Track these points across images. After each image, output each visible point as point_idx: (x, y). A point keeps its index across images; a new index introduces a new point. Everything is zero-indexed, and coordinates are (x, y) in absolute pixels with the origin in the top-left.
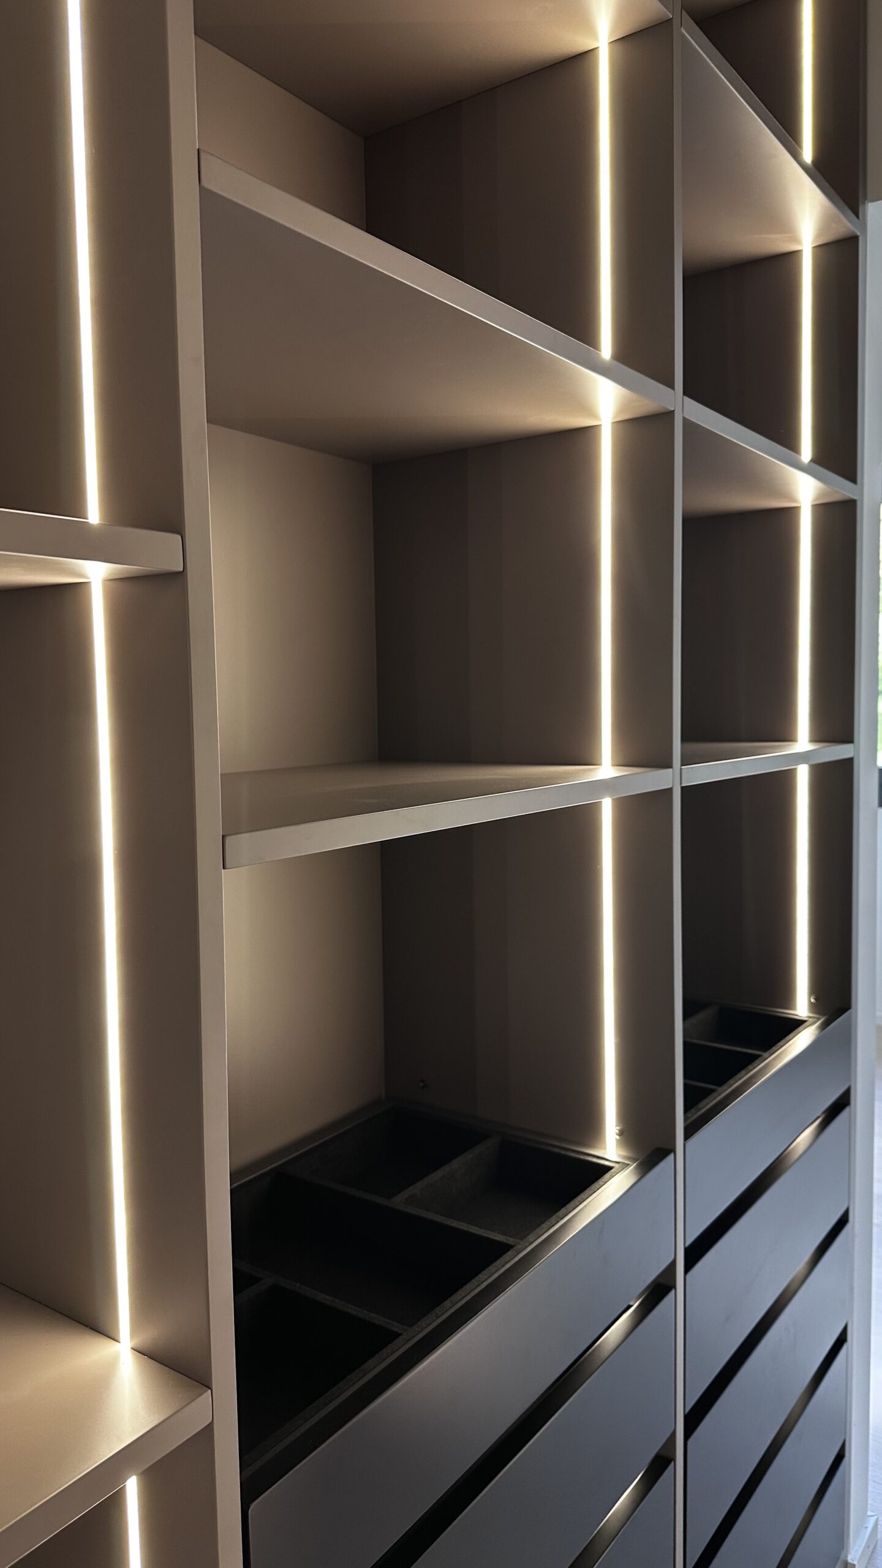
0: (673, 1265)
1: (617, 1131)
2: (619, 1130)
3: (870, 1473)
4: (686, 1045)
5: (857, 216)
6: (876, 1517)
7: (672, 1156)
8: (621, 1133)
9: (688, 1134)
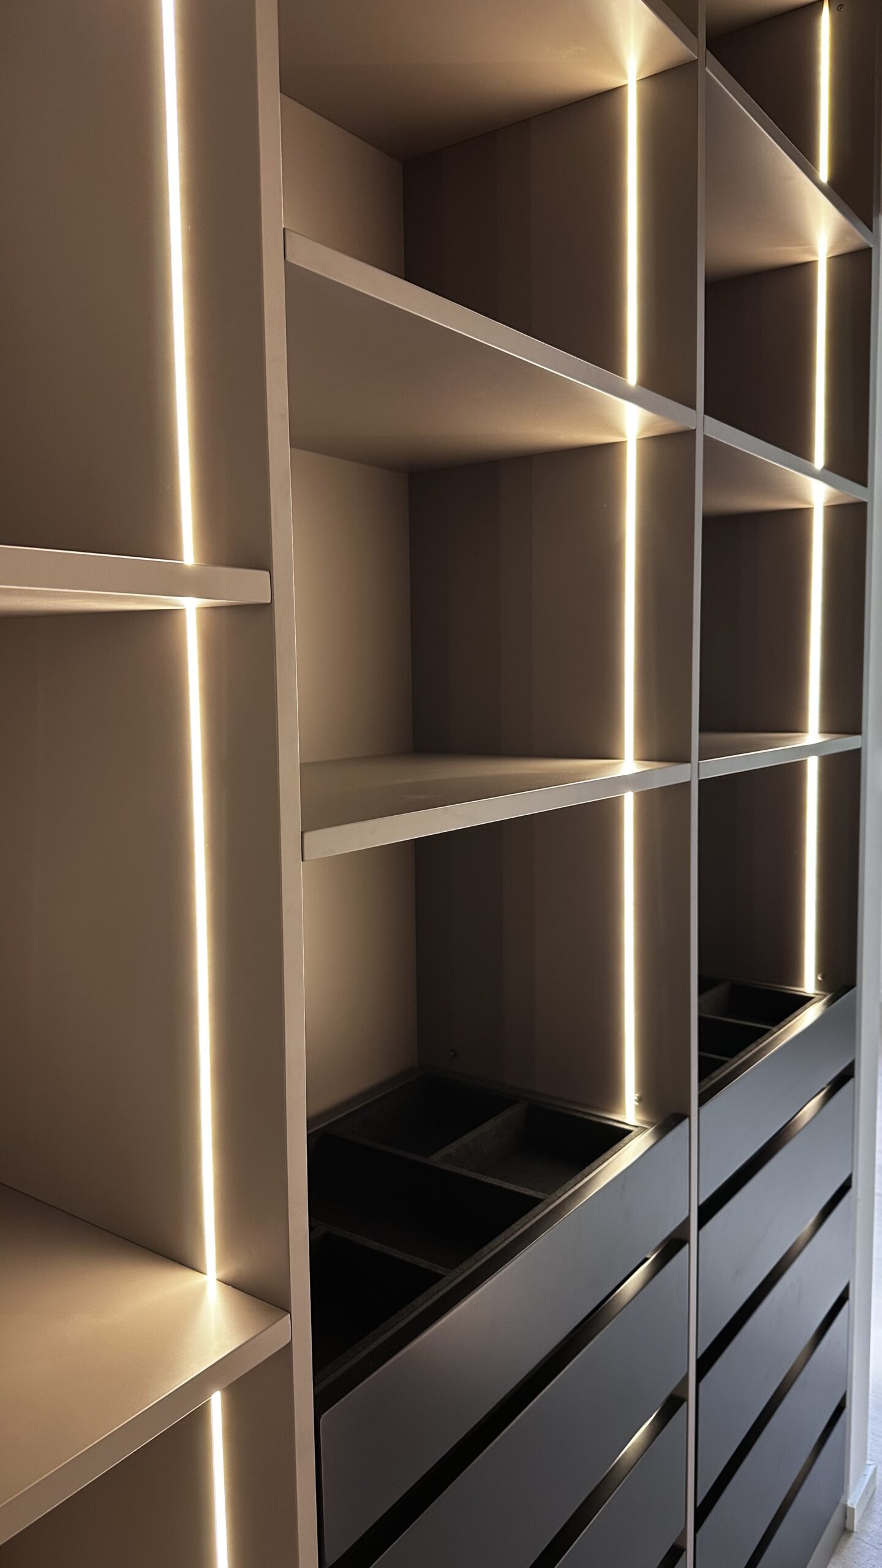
0: (687, 1221)
1: (636, 1098)
2: (638, 1097)
3: (870, 1425)
4: (701, 1020)
5: (871, 229)
6: (874, 1466)
7: (687, 1120)
8: (640, 1100)
9: (702, 1102)
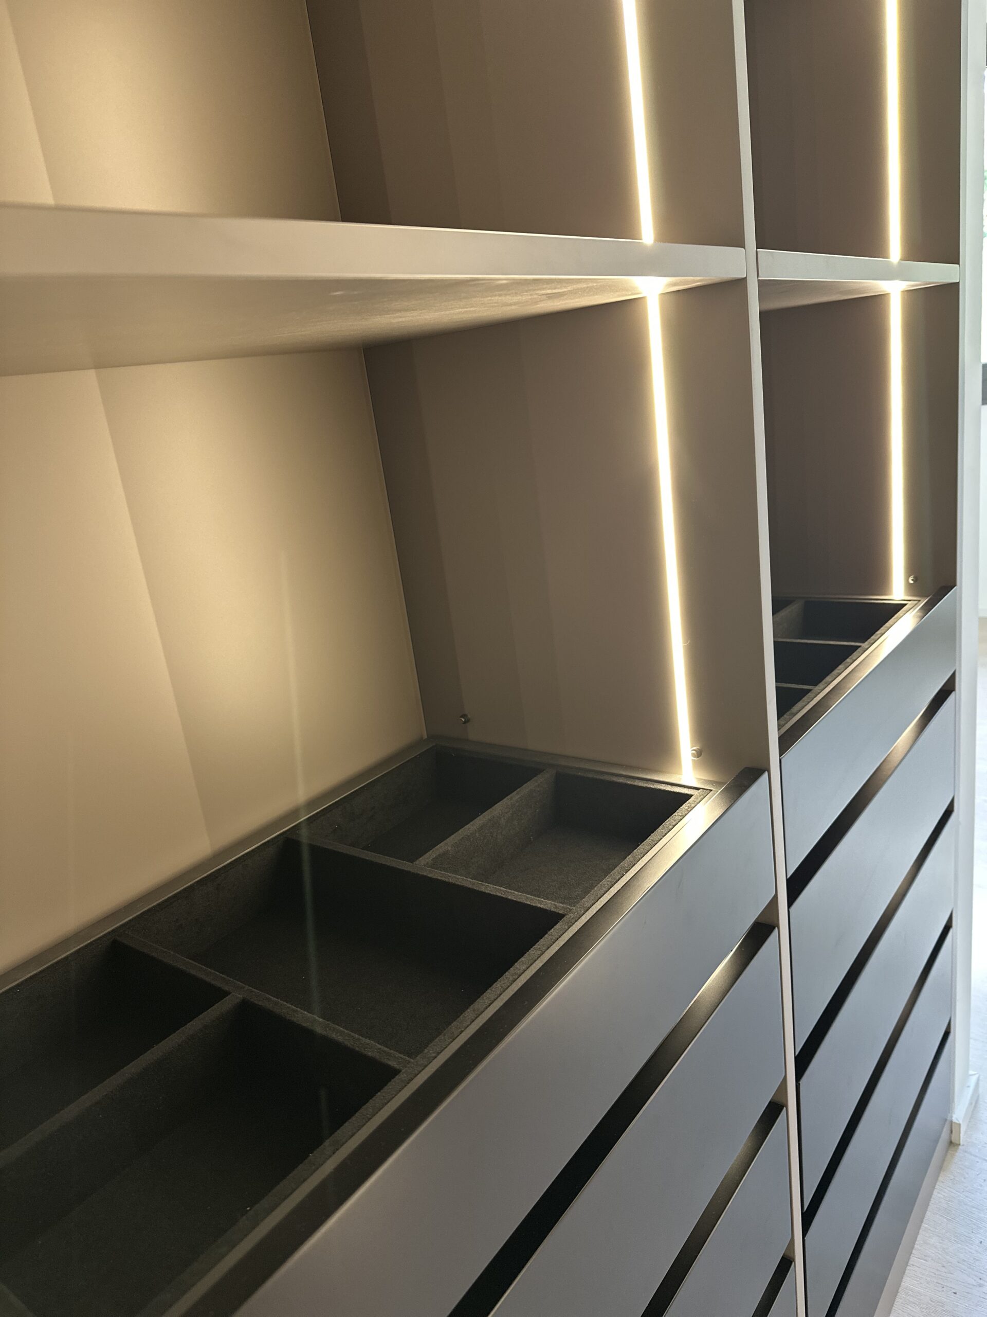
0: (774, 901)
1: (694, 752)
2: (697, 749)
7: (765, 776)
8: (699, 754)
9: (783, 749)
